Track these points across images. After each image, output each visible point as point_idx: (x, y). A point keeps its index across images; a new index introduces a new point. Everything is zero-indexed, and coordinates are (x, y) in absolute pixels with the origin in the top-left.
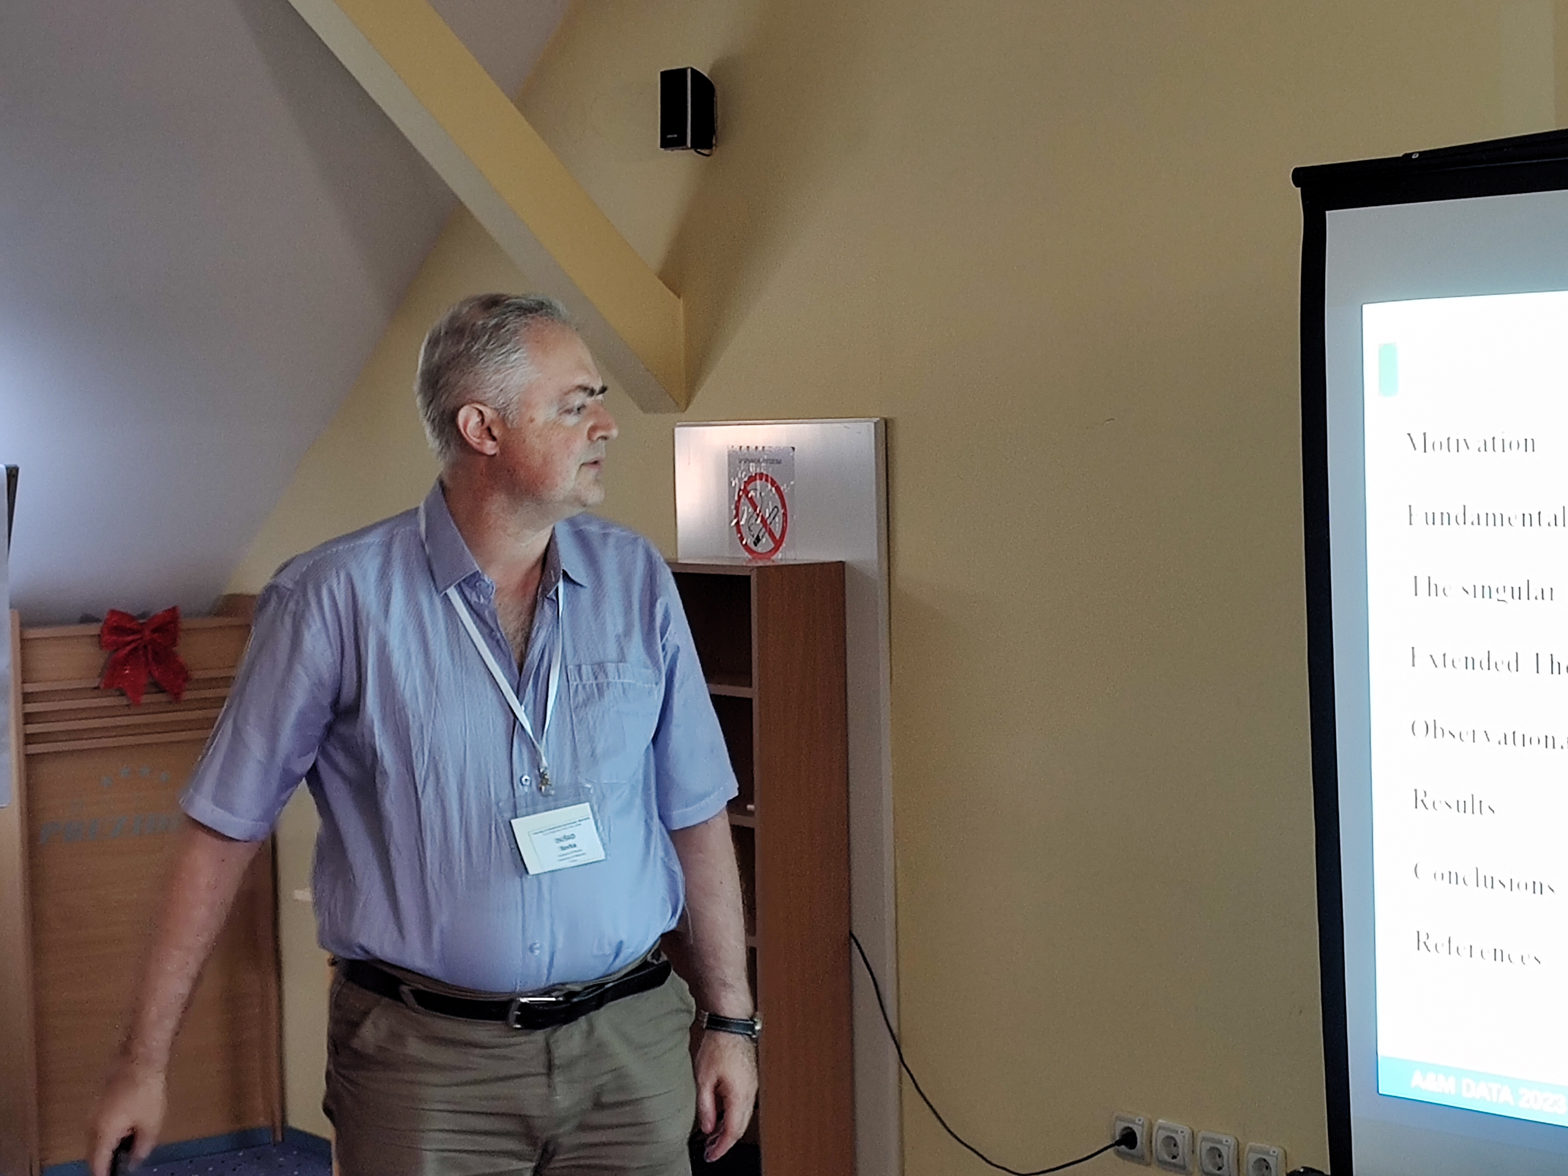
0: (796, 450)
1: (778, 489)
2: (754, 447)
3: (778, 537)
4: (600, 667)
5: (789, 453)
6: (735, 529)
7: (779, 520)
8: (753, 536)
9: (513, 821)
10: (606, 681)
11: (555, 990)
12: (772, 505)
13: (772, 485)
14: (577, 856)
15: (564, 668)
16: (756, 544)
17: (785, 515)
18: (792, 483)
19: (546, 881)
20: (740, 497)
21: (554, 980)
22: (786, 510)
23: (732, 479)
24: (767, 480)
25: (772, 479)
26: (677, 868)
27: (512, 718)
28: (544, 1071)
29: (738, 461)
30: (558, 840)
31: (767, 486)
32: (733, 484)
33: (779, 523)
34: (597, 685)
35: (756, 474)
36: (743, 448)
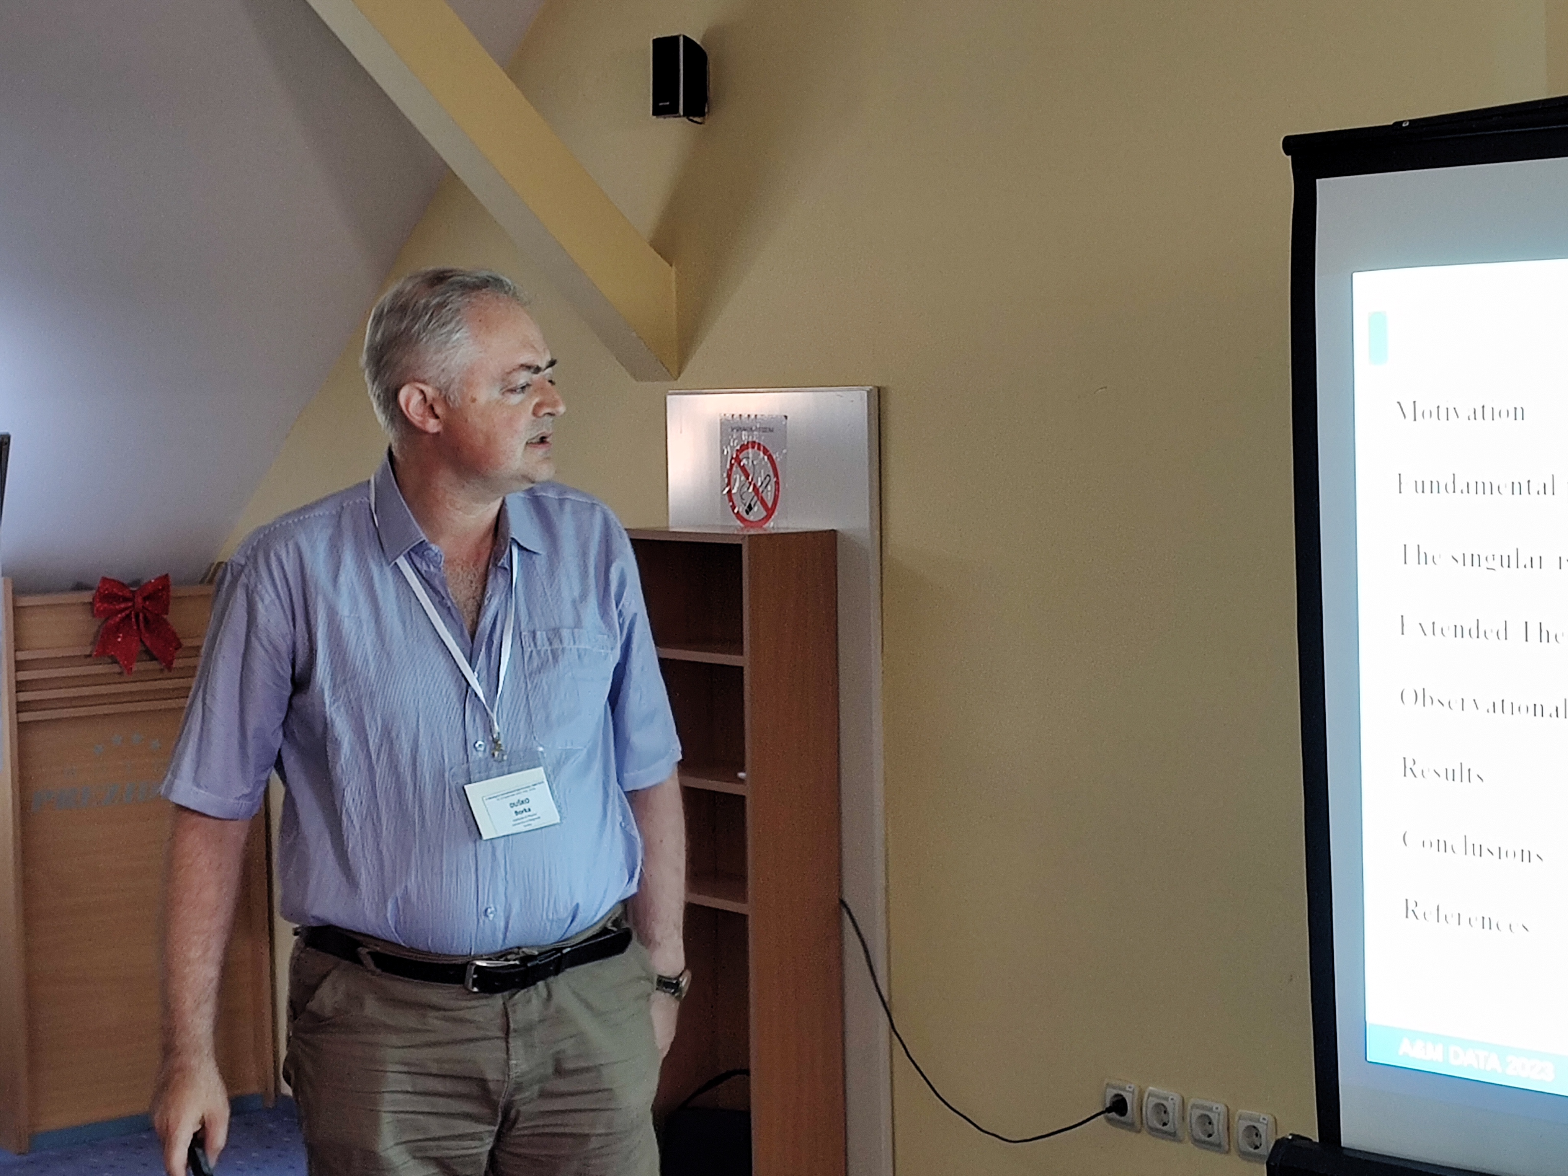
0: (789, 418)
1: (770, 457)
2: (746, 416)
3: (770, 505)
4: (555, 633)
5: (782, 421)
6: (726, 498)
7: (772, 488)
8: (745, 505)
9: (466, 787)
10: (561, 647)
11: (510, 953)
12: (764, 473)
13: (765, 454)
14: (531, 820)
15: (518, 635)
16: (747, 513)
17: (777, 483)
18: (784, 451)
19: (500, 845)
20: (732, 465)
21: (511, 943)
22: (778, 478)
23: (724, 447)
24: (759, 449)
25: (764, 447)
26: (636, 832)
27: (465, 684)
28: (500, 1034)
29: (730, 430)
30: (512, 805)
31: (759, 455)
32: (725, 453)
33: (771, 491)
34: (552, 651)
35: (748, 442)
36: (735, 417)
